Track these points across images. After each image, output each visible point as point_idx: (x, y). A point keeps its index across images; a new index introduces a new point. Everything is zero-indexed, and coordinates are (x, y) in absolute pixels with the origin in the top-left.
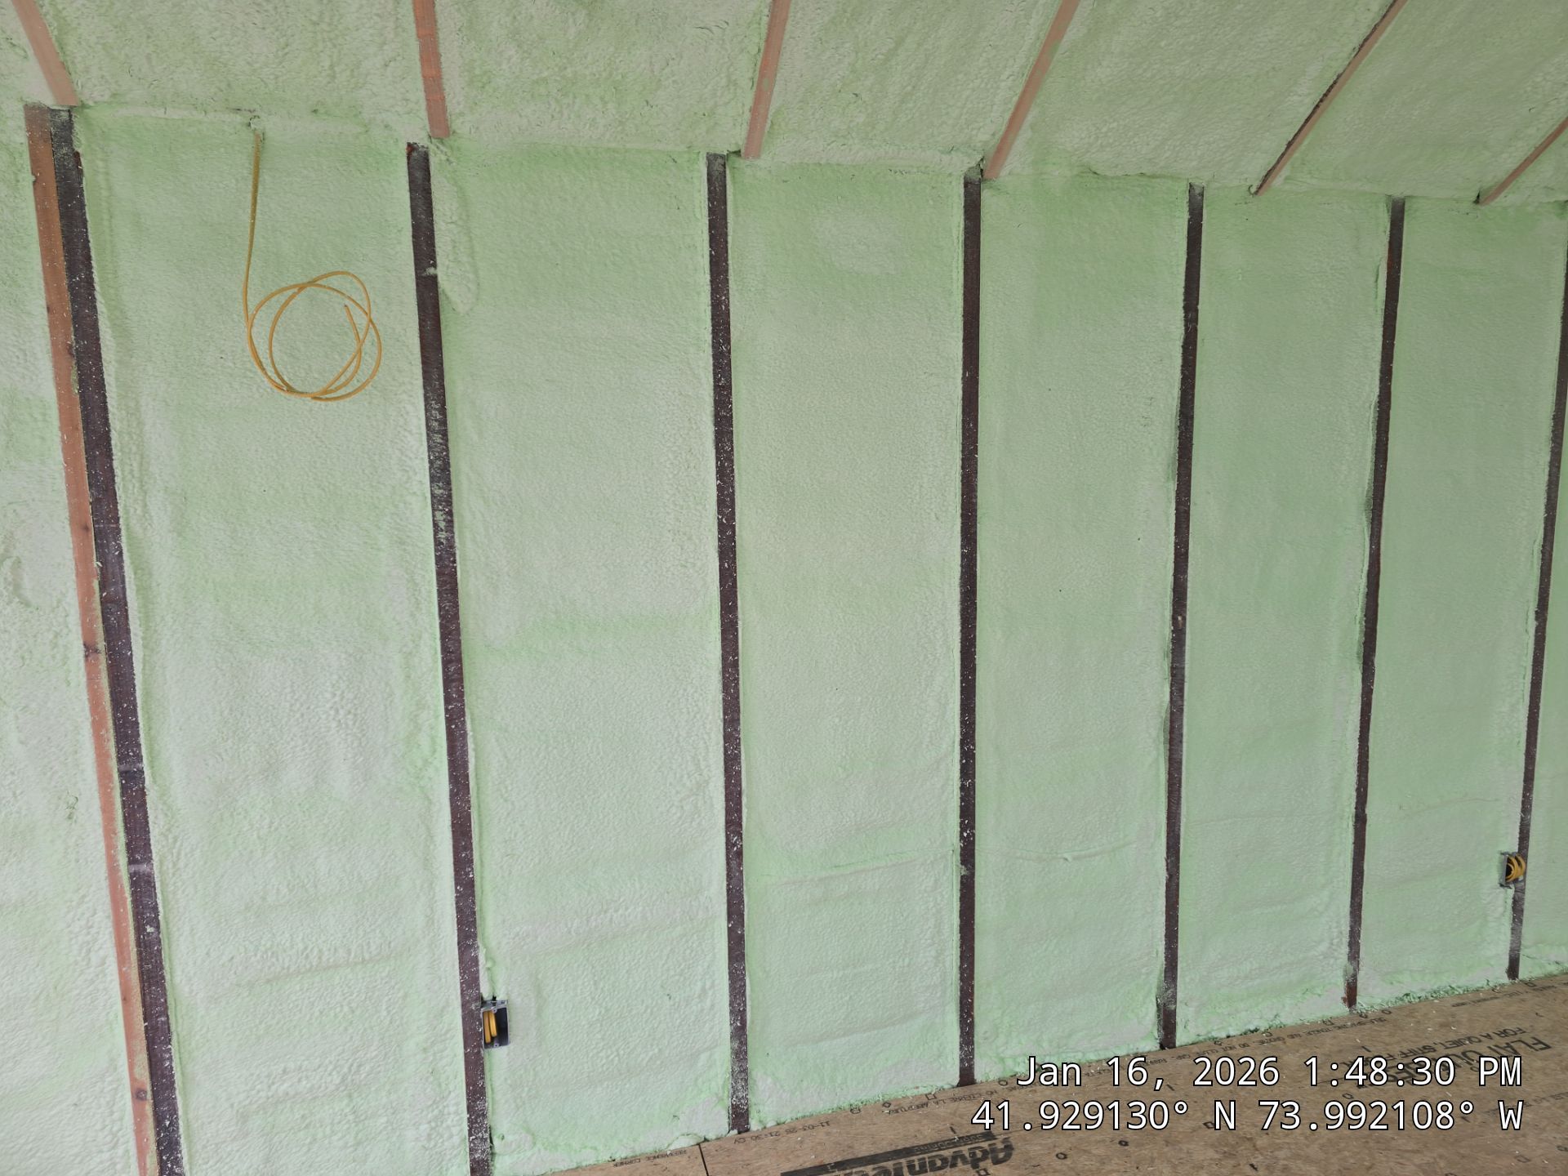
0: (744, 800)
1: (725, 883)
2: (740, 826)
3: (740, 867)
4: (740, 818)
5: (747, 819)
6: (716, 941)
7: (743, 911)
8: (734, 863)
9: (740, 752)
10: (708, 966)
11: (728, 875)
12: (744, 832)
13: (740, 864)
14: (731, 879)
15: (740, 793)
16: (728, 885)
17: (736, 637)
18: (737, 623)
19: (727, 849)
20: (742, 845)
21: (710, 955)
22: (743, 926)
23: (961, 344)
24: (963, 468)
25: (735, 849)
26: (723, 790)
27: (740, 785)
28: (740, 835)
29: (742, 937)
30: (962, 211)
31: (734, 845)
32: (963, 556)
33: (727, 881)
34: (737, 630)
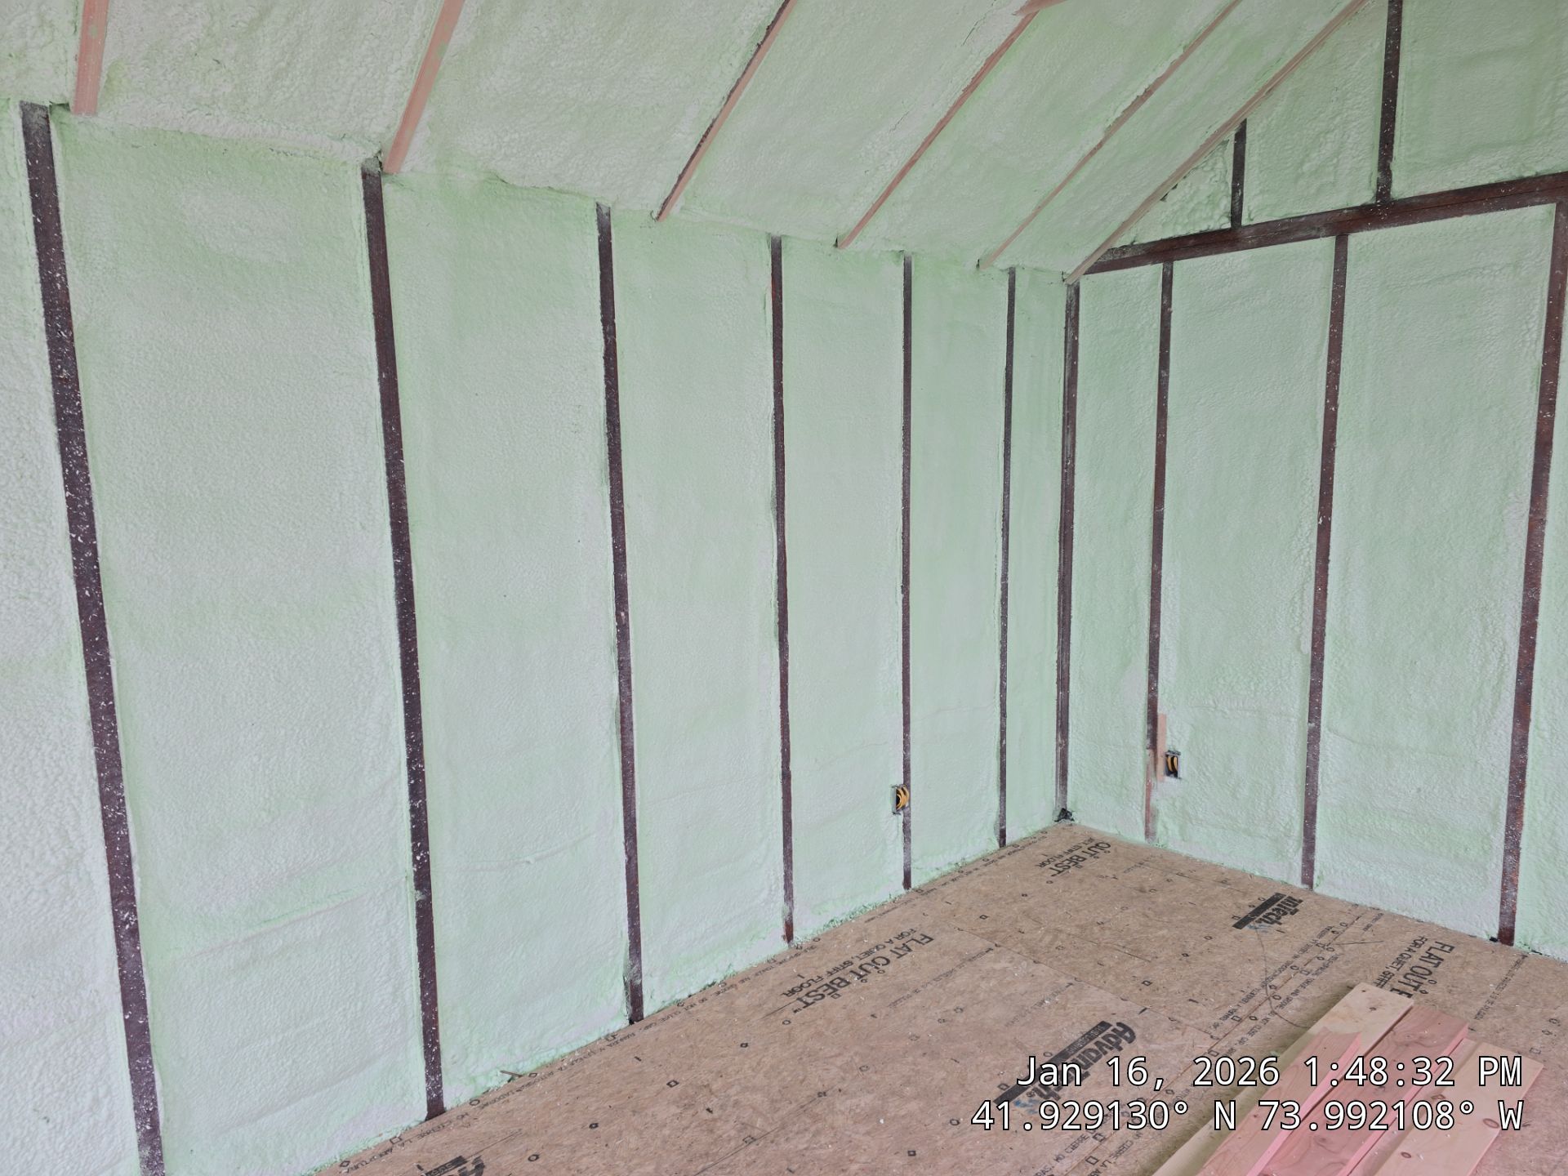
0: (136, 868)
1: (116, 969)
2: (133, 899)
3: (135, 947)
4: (132, 890)
5: (142, 889)
6: (109, 1039)
7: (145, 996)
8: (127, 945)
9: (125, 813)
10: (101, 1072)
11: (120, 959)
12: (138, 905)
13: (136, 943)
14: (125, 962)
15: (129, 862)
16: (120, 971)
17: (109, 678)
18: (108, 661)
19: (116, 929)
20: (136, 922)
21: (102, 1057)
22: (146, 1014)
23: (374, 344)
24: (388, 473)
25: (127, 927)
26: (105, 862)
27: (129, 852)
28: (133, 910)
29: (145, 1027)
30: (362, 203)
31: (127, 922)
32: (396, 566)
33: (119, 966)
34: (109, 670)
